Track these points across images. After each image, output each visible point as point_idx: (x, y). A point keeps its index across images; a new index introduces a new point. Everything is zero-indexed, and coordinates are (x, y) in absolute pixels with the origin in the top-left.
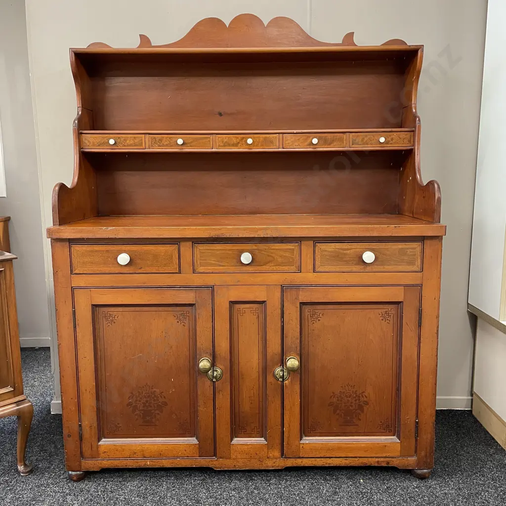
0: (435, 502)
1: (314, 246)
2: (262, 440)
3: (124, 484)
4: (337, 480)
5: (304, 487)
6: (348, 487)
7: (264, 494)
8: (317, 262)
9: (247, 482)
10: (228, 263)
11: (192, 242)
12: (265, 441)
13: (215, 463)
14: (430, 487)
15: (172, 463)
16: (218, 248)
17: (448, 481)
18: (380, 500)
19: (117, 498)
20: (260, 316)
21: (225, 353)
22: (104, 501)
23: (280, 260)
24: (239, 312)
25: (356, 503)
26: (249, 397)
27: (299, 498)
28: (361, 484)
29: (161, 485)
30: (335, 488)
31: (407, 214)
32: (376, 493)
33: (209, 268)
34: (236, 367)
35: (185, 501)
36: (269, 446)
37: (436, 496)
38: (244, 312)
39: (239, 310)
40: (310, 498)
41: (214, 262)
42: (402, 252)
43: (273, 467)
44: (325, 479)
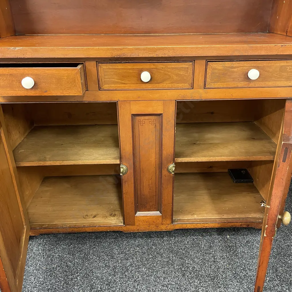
0: (282, 253)
1: (206, 65)
2: (157, 213)
3: (58, 243)
4: (211, 235)
5: (188, 242)
6: (219, 242)
7: (160, 250)
8: (207, 80)
9: (147, 239)
10: (129, 81)
11: (96, 62)
12: (160, 214)
13: (123, 228)
14: (277, 241)
15: (93, 229)
16: (120, 67)
17: (289, 235)
18: (243, 252)
19: (53, 256)
20: (158, 125)
21: (129, 155)
22: (44, 258)
23: (175, 78)
24: (140, 123)
25: (226, 255)
26: (148, 185)
27: (185, 252)
28: (228, 239)
29: (86, 243)
30: (210, 243)
31: (279, 33)
32: (240, 246)
33: (113, 85)
34: (137, 164)
35: (103, 257)
36: (163, 217)
37: (282, 247)
38: (144, 123)
39: (139, 121)
40: (193, 252)
41: (117, 80)
42: (282, 69)
43: (165, 229)
44: (202, 236)
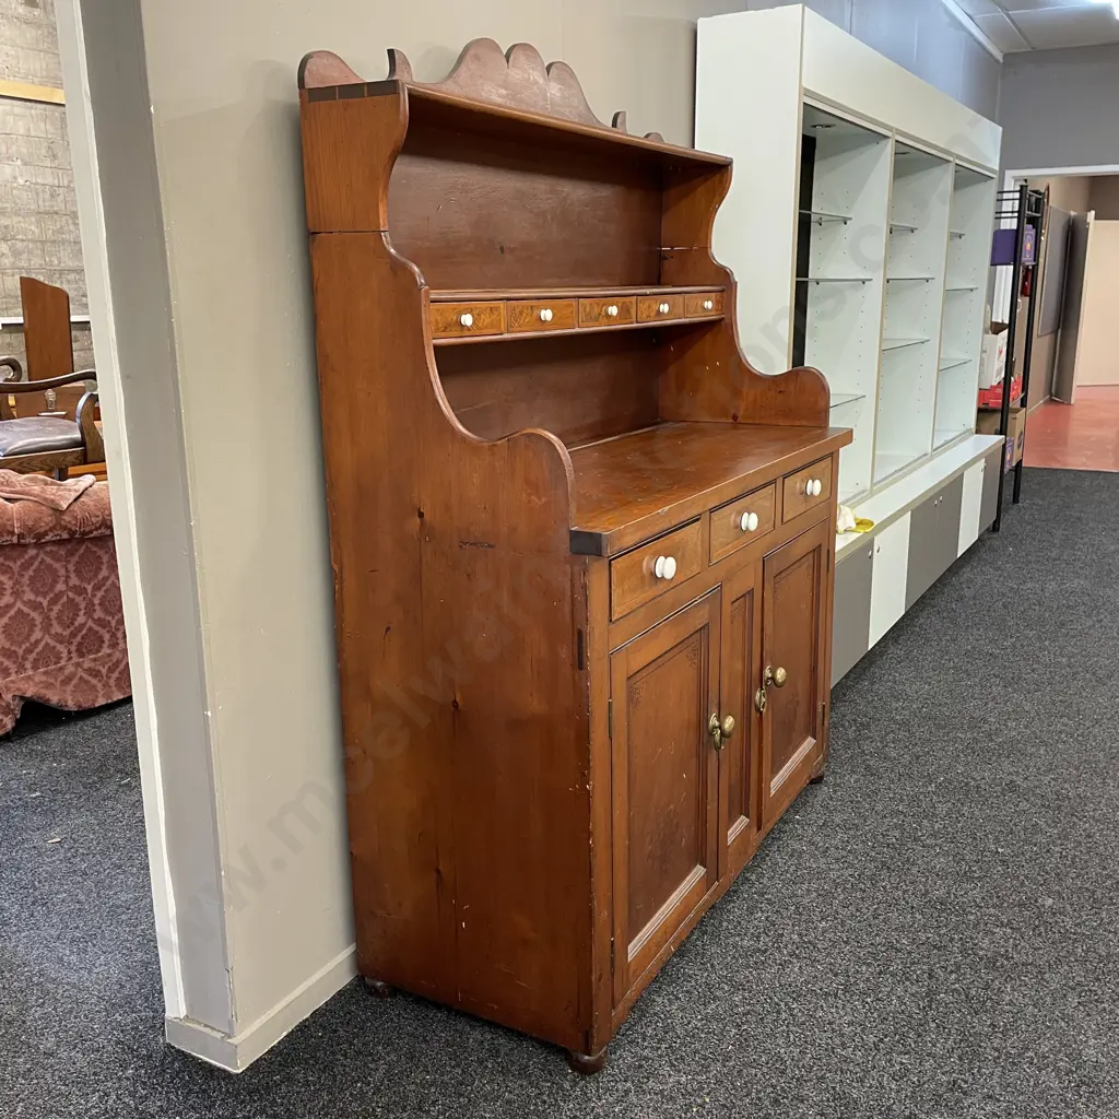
11: (710, 510)
31: (705, 420)
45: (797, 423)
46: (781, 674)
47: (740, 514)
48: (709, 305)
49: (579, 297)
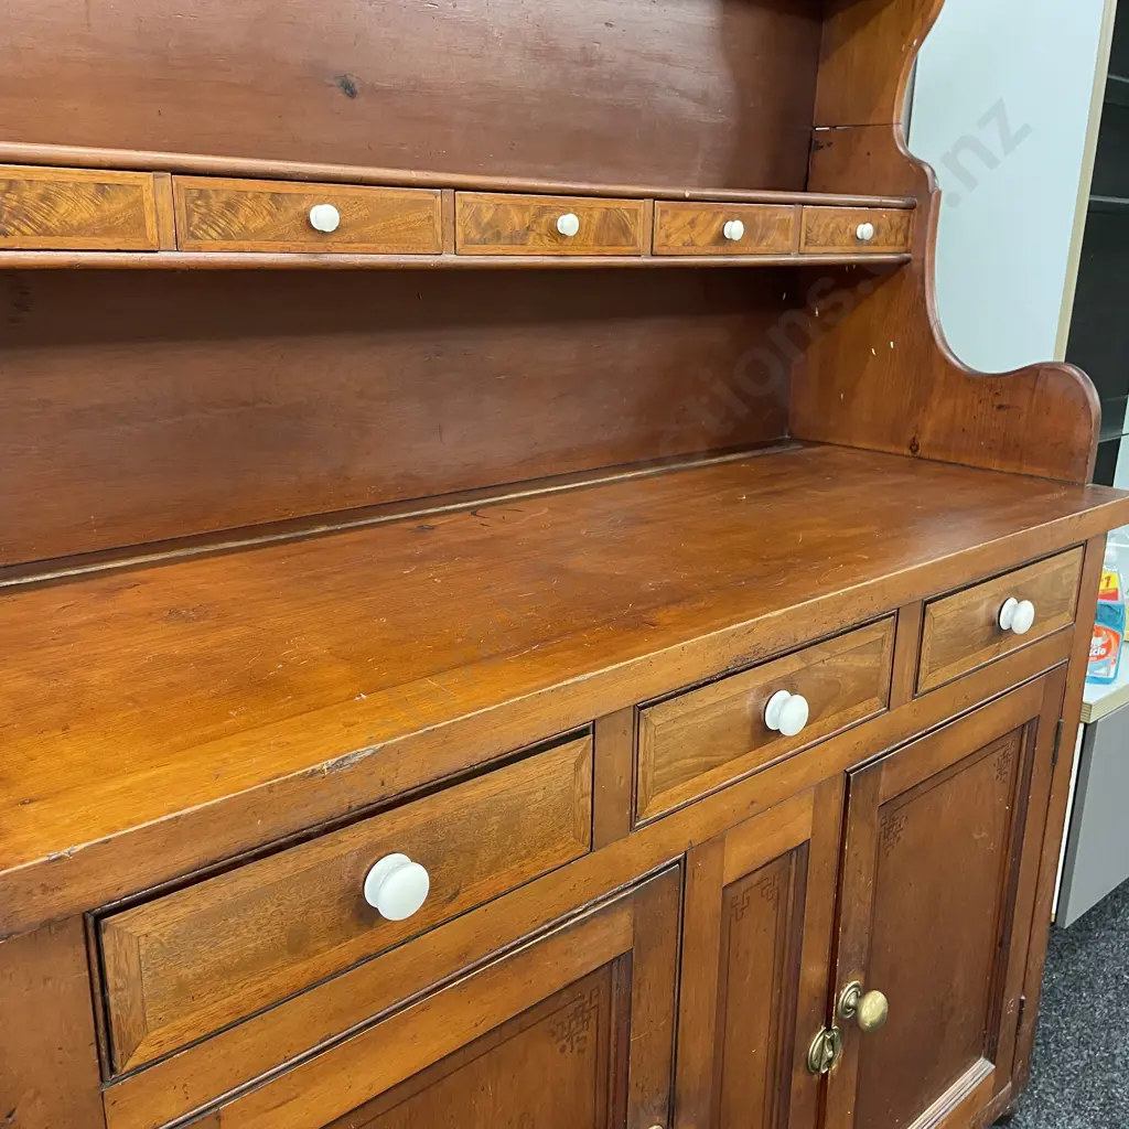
1: (922, 615)
8: (923, 665)
16: (710, 701)
23: (851, 686)
24: (735, 911)
38: (745, 903)
39: (734, 903)
41: (693, 760)
45: (1026, 470)
46: (873, 1007)
47: (769, 691)
48: (865, 230)
49: (458, 188)
